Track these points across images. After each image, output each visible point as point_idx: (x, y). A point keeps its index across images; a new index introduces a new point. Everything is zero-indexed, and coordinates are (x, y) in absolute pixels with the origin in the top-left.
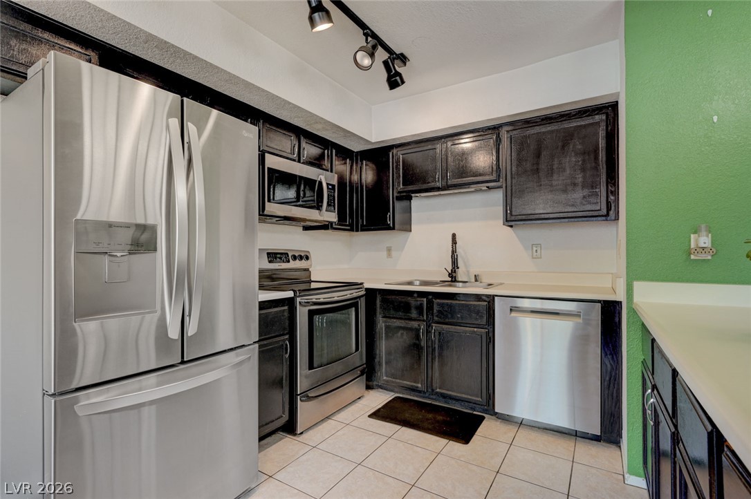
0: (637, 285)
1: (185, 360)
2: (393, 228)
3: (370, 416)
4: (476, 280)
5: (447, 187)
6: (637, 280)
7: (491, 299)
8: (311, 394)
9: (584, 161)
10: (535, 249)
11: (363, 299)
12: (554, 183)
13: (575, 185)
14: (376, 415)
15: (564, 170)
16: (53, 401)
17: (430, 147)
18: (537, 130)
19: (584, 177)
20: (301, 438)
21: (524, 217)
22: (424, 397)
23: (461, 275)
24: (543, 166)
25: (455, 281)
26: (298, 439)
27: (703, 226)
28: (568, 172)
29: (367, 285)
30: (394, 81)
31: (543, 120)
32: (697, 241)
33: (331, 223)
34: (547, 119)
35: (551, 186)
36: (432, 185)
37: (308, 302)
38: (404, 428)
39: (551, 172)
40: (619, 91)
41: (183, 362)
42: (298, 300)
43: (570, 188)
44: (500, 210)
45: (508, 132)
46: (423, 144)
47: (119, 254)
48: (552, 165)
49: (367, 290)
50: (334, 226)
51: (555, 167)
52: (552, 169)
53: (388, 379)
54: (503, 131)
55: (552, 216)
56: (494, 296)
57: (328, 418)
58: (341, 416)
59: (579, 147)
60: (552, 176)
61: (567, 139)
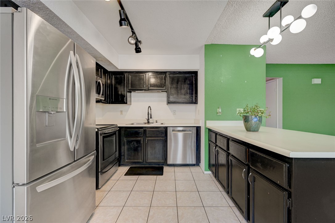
0: (207, 122)
1: (75, 160)
2: (126, 103)
3: (125, 175)
4: (156, 122)
5: (148, 90)
6: (207, 120)
7: (166, 128)
8: (104, 171)
9: (190, 86)
10: (174, 112)
11: (117, 131)
12: (182, 92)
13: (187, 93)
14: (127, 174)
15: (184, 89)
16: (26, 187)
17: (142, 75)
18: (177, 75)
19: (190, 91)
20: (101, 190)
21: (173, 102)
22: (141, 165)
23: (151, 120)
24: (179, 87)
25: (149, 123)
26: (100, 190)
27: (220, 107)
28: (186, 89)
29: (119, 126)
30: (138, 50)
31: (179, 72)
32: (219, 110)
33: (101, 100)
34: (180, 73)
35: (181, 93)
36: (143, 88)
37: (103, 133)
38: (140, 176)
39: (181, 89)
40: (199, 68)
41: (75, 161)
42: (99, 132)
43: (186, 94)
44: (165, 99)
45: (169, 74)
46: (139, 73)
47: (52, 113)
48: (181, 87)
49: (119, 127)
50: (102, 101)
51: (182, 87)
52: (181, 88)
53: (128, 161)
54: (167, 74)
55: (181, 102)
56: (167, 127)
57: (108, 180)
58: (113, 178)
59: (188, 82)
60: (181, 90)
61: (186, 79)
